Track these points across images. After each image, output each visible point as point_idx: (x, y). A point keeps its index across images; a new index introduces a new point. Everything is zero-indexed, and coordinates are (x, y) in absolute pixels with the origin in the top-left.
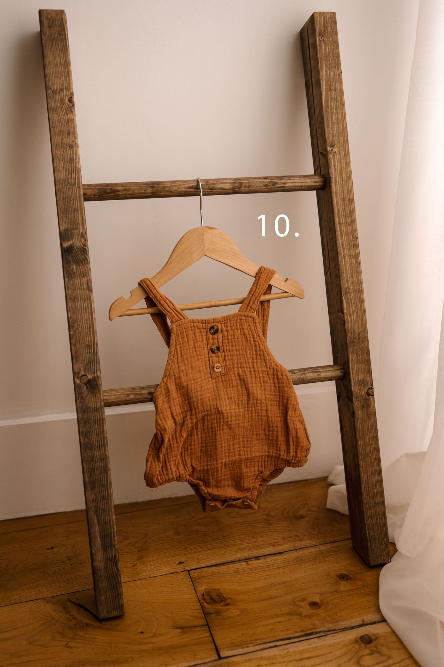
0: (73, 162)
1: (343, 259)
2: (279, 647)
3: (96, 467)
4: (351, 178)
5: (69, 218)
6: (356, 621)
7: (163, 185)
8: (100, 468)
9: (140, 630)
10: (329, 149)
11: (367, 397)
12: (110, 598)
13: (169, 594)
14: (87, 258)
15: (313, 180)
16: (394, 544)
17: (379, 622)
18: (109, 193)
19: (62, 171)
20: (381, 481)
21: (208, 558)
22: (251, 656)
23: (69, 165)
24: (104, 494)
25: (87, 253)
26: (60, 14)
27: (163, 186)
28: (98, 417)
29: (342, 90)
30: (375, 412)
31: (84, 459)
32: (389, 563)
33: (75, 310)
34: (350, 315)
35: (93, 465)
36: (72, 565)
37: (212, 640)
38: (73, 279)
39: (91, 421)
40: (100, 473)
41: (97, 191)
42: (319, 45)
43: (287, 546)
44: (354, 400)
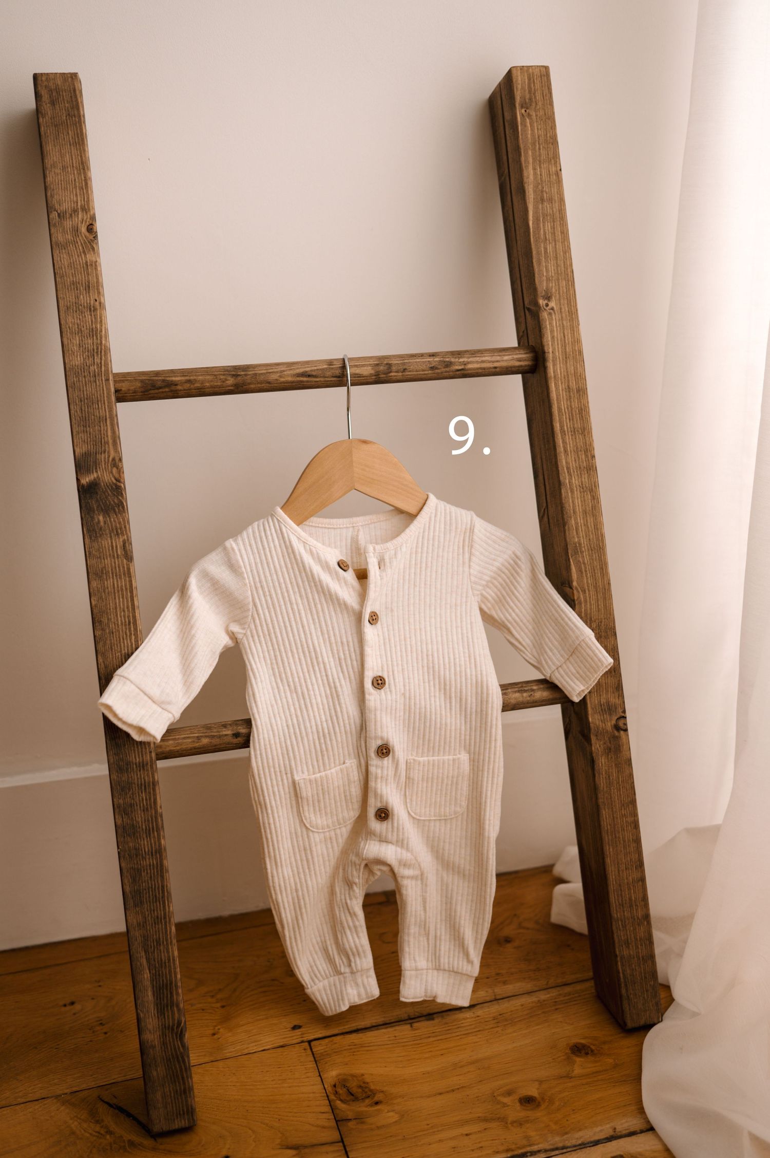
0: (97, 336)
1: (570, 494)
3: (143, 867)
4: (580, 352)
5: (90, 434)
6: (601, 1131)
7: (253, 372)
8: (150, 869)
9: (224, 1153)
10: (542, 302)
11: (616, 733)
12: (171, 1097)
13: (276, 1086)
14: (122, 503)
15: (514, 357)
16: (667, 988)
17: (642, 1132)
18: (160, 388)
19: (77, 352)
20: (643, 879)
23: (90, 341)
24: (157, 913)
25: (122, 494)
26: (70, 79)
27: (254, 374)
28: (146, 778)
29: (562, 200)
30: (631, 759)
31: (122, 853)
32: (659, 1022)
33: (103, 594)
34: (584, 592)
35: (138, 863)
36: (106, 1033)
38: (100, 540)
39: (133, 785)
40: (151, 877)
41: (139, 384)
42: (521, 124)
43: (482, 994)
44: (593, 738)
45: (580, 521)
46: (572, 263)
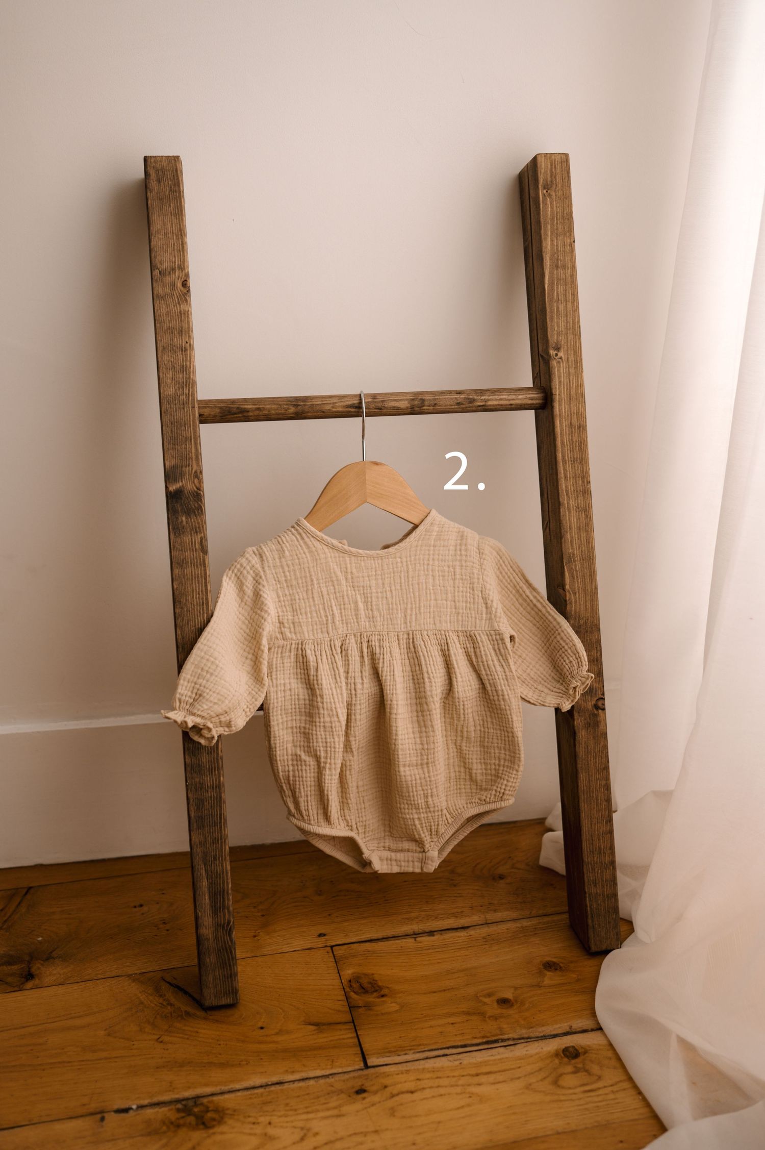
0: (186, 372)
1: (567, 513)
2: (449, 1056)
3: (206, 798)
4: (583, 395)
5: (178, 451)
6: (559, 1028)
7: (310, 403)
8: (211, 800)
9: (260, 1024)
10: (552, 352)
11: (596, 712)
12: (220, 980)
13: (303, 978)
14: (201, 507)
15: (528, 396)
16: (629, 922)
17: (592, 1030)
18: (235, 414)
19: (170, 384)
20: (611, 832)
21: (361, 931)
22: (410, 1066)
23: (181, 376)
24: (216, 835)
25: (201, 500)
26: (173, 161)
29: (574, 267)
30: (606, 733)
31: (189, 787)
32: (618, 948)
33: (183, 580)
34: (575, 594)
35: (201, 795)
36: (168, 930)
37: (357, 1043)
38: (182, 536)
40: (211, 807)
41: (218, 411)
42: (543, 202)
43: (476, 919)
44: (576, 715)
45: (575, 535)
46: (579, 320)
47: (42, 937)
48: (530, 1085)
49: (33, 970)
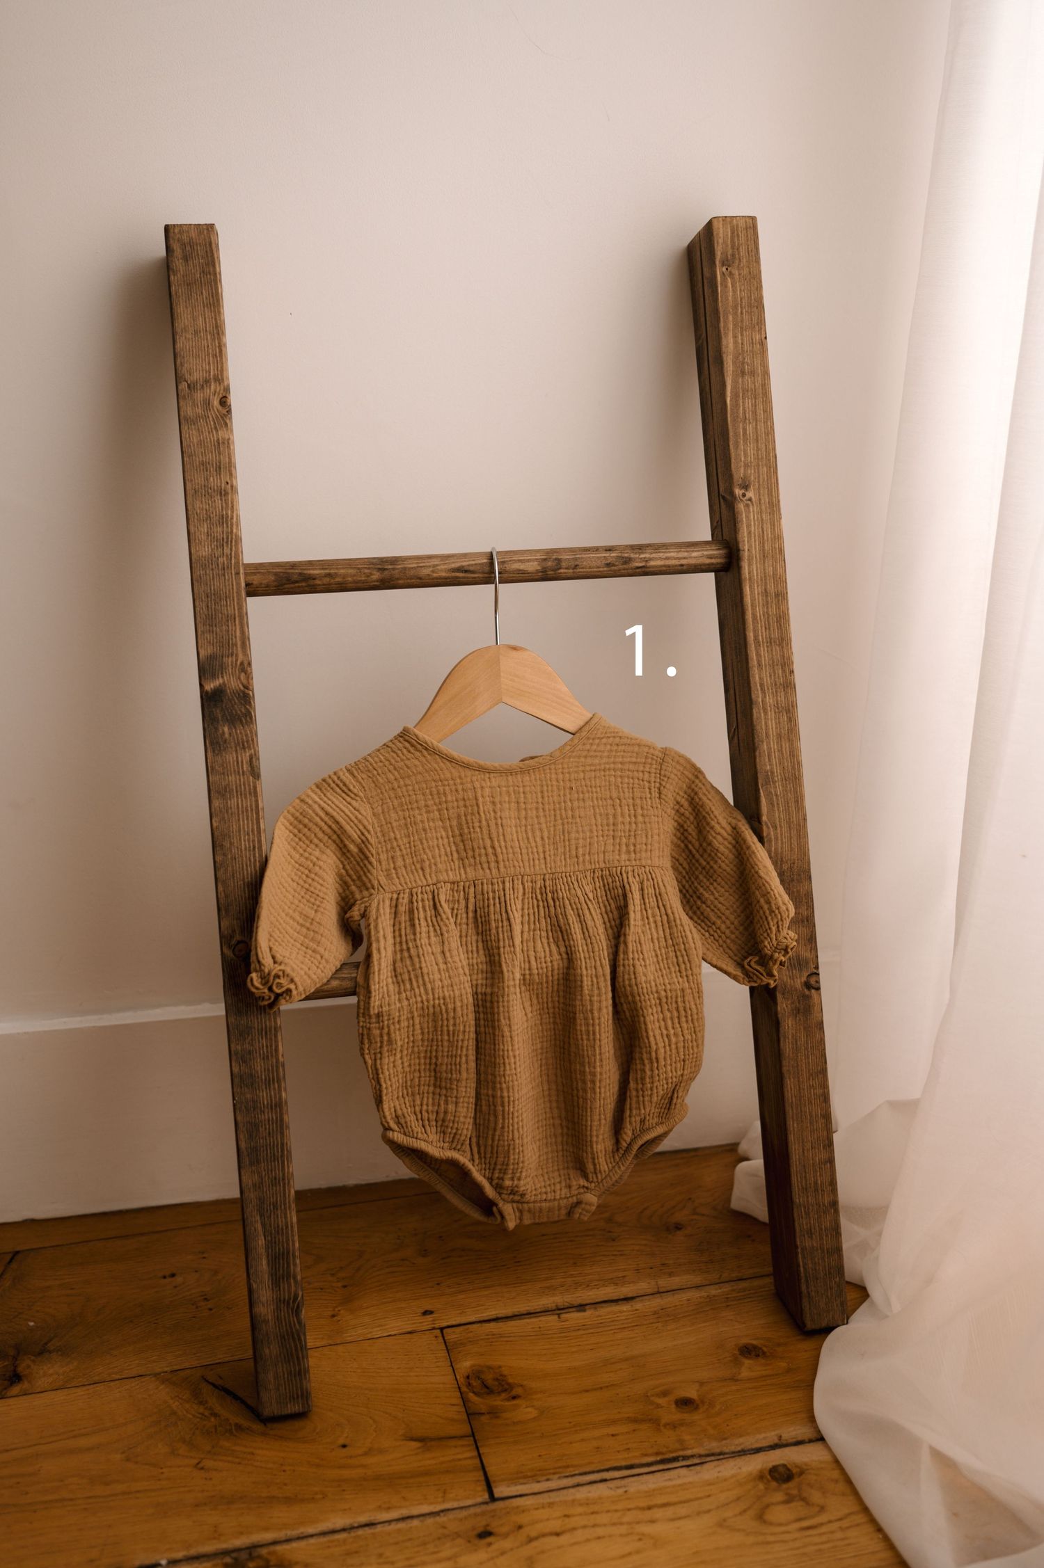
0: (227, 524)
1: (762, 715)
2: (608, 1482)
3: (261, 1122)
4: (781, 551)
5: (216, 635)
6: (764, 1438)
7: (402, 565)
8: (269, 1124)
9: (341, 1441)
10: (738, 492)
11: (807, 992)
12: (284, 1378)
13: (401, 1374)
14: (250, 713)
15: (705, 553)
16: (860, 1286)
17: (810, 1441)
18: (297, 582)
19: (204, 542)
20: (831, 1161)
21: (484, 1305)
22: (554, 1497)
23: (219, 529)
24: (276, 1173)
25: (250, 702)
26: (205, 231)
27: (402, 568)
28: (268, 1023)
29: (766, 374)
30: (822, 1022)
31: (238, 1106)
32: (844, 1324)
33: (226, 815)
34: (775, 827)
35: (255, 1117)
36: (211, 1309)
37: (480, 1465)
38: (224, 754)
39: (253, 1030)
40: (269, 1133)
41: (272, 578)
42: (721, 284)
43: (643, 1286)
44: (779, 997)
45: (774, 746)
46: (775, 446)
47: (33, 1321)
48: (725, 1520)
49: (20, 1369)
